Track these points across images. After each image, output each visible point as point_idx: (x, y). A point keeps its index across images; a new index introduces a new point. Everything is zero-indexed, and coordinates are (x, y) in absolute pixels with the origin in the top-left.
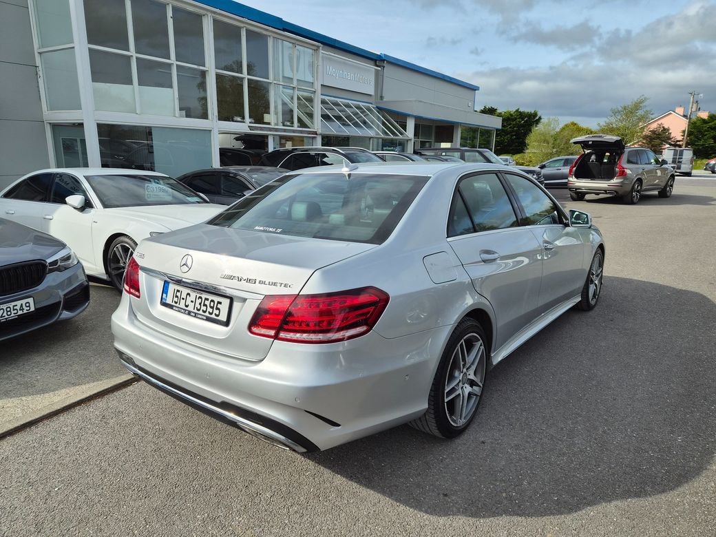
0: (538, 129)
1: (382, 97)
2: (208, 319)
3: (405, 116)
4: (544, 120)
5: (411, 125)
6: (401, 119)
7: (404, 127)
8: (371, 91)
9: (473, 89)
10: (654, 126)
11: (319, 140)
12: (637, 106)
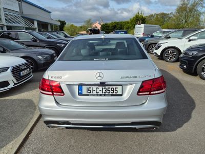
0: (66, 26)
1: (22, 13)
2: (112, 95)
3: (33, 20)
4: (67, 23)
5: (36, 23)
6: (32, 21)
7: (34, 24)
8: (18, 11)
9: (50, 13)
10: (94, 26)
11: (5, 27)
12: (90, 20)
